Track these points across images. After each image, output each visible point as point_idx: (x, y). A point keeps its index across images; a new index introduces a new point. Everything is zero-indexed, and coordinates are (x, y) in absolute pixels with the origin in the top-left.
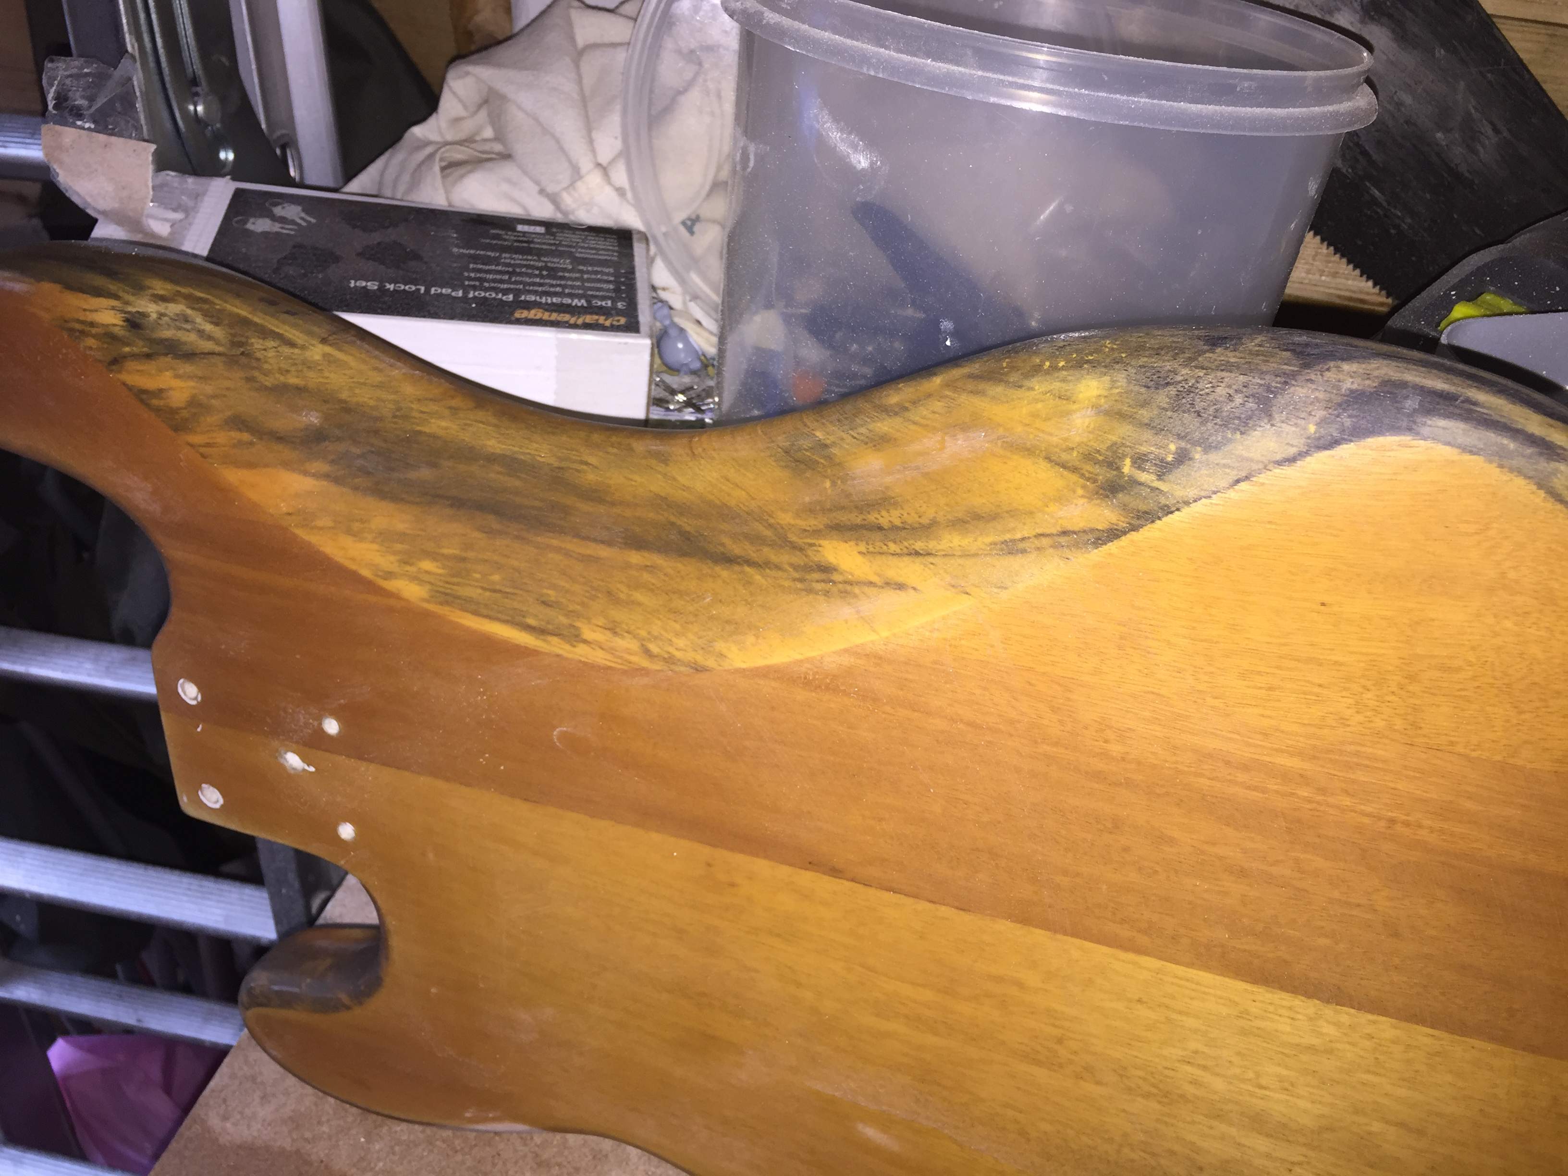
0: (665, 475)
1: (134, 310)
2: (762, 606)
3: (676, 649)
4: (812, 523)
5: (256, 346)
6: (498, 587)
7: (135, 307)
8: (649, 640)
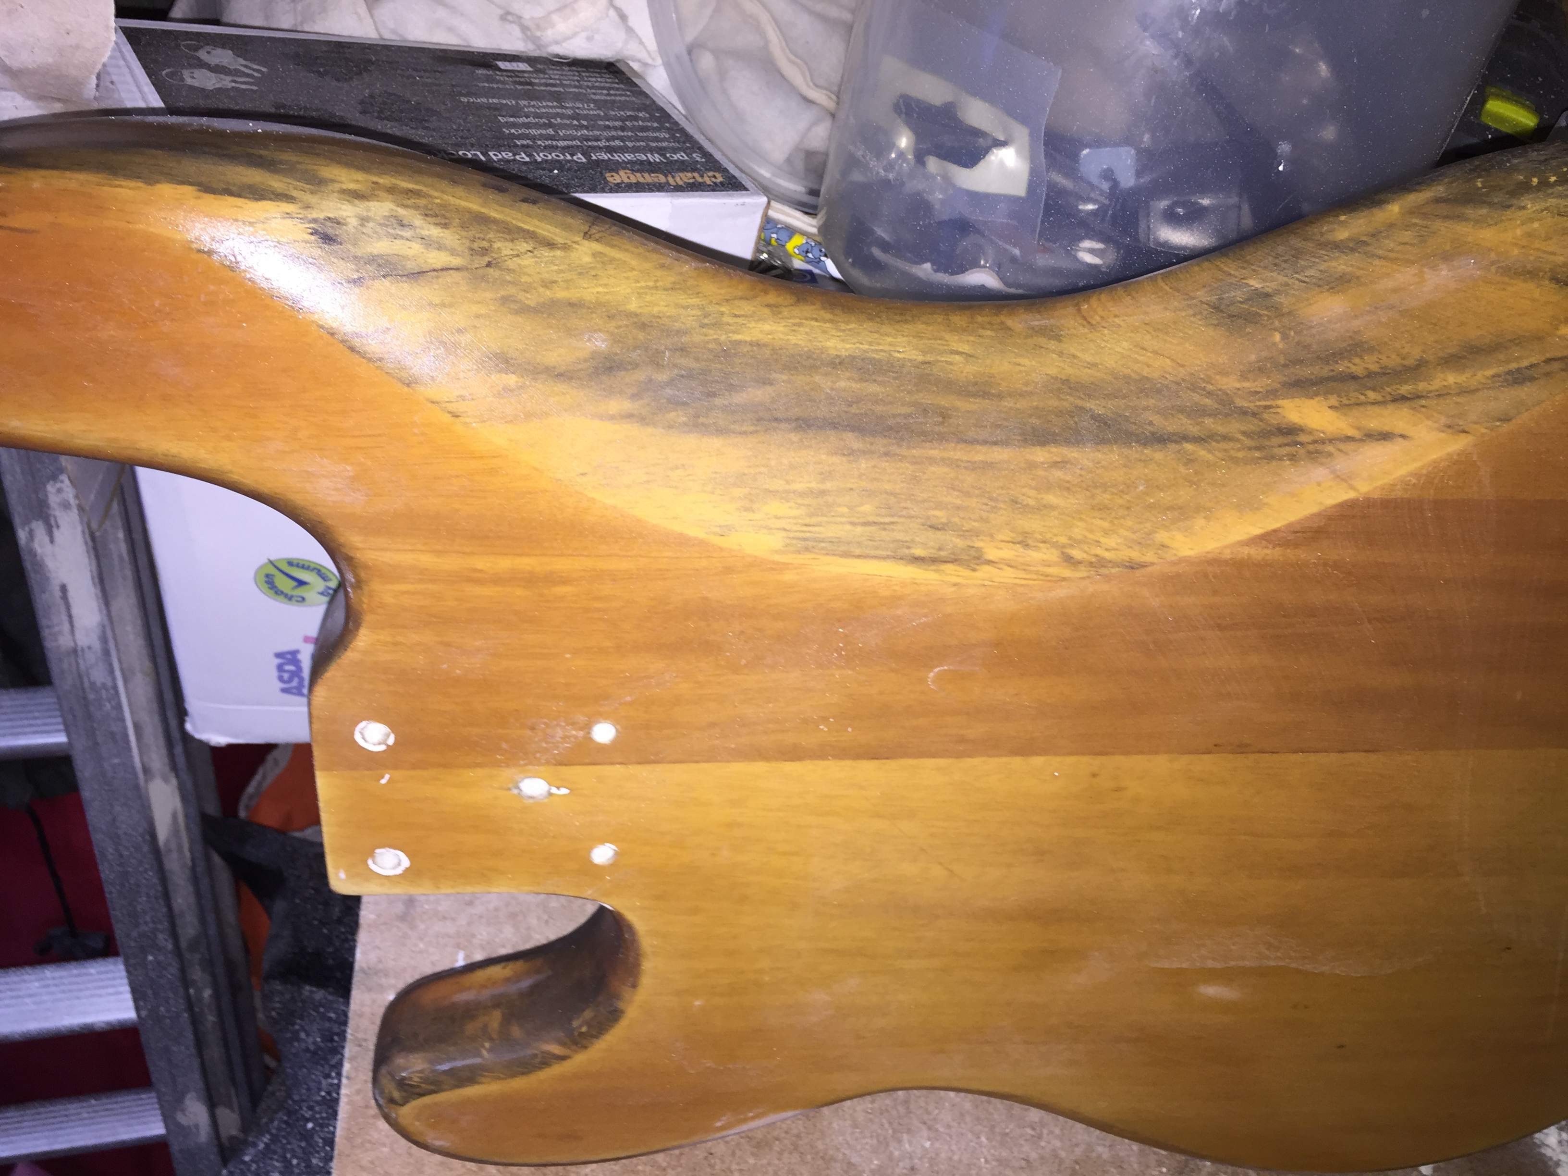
0: (1061, 354)
1: (322, 216)
2: (1213, 484)
3: (1107, 550)
4: (1261, 384)
5: (505, 252)
6: (871, 519)
7: (322, 211)
8: (1071, 546)
